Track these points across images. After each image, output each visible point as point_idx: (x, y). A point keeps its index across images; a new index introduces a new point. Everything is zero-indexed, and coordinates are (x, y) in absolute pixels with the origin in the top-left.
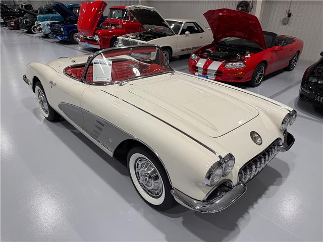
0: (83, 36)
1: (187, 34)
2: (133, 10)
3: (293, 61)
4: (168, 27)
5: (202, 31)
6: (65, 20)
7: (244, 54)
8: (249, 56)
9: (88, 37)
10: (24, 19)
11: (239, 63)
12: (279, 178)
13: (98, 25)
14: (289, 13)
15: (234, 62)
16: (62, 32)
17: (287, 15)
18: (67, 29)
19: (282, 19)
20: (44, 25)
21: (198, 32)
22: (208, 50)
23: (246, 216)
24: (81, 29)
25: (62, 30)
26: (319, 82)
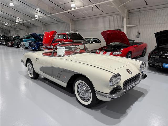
0: (45, 47)
1: (94, 43)
2: (69, 34)
3: (144, 52)
4: (85, 40)
5: (101, 42)
6: (36, 41)
7: (121, 49)
8: (123, 49)
9: (48, 47)
10: (16, 41)
11: (118, 52)
12: (143, 95)
13: (52, 42)
14: (139, 33)
15: (117, 52)
16: (35, 45)
17: (138, 33)
18: (37, 44)
19: (136, 35)
20: (26, 43)
21: (98, 42)
22: (104, 48)
23: (130, 108)
24: (45, 43)
25: (35, 44)
26: (156, 57)
